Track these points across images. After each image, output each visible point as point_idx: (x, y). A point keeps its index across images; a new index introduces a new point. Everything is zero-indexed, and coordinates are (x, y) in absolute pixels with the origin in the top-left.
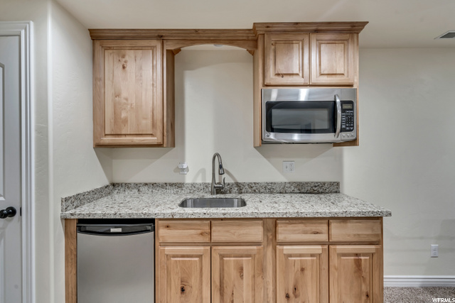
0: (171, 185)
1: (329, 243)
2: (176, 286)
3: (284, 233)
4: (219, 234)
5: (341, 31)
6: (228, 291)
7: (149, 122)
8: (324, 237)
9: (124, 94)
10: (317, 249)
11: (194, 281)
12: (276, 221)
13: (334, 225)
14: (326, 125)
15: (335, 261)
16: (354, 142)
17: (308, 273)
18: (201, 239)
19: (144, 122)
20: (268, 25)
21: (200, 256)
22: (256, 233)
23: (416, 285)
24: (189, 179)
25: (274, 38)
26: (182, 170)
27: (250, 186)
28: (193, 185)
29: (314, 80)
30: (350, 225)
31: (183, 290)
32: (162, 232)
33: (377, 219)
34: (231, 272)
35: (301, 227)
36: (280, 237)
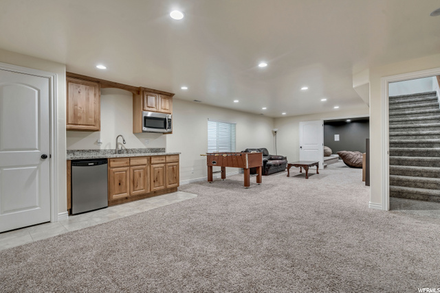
0: (93, 151)
1: (166, 163)
2: (117, 183)
3: (153, 161)
4: (133, 162)
5: (168, 95)
6: (136, 182)
7: (93, 119)
8: (164, 161)
9: (79, 105)
10: (163, 165)
11: (124, 180)
12: (151, 157)
13: (167, 157)
14: (163, 126)
15: (167, 169)
16: (170, 133)
17: (160, 173)
18: (126, 165)
19: (90, 119)
20: (145, 88)
21: (126, 171)
22: (145, 161)
23: (188, 183)
24: (102, 147)
25: (147, 93)
26: (98, 143)
27: (132, 150)
28: (105, 150)
29: (160, 110)
30: (172, 157)
31: (120, 184)
32: (112, 164)
33: (178, 155)
34: (137, 175)
35: (158, 158)
36: (152, 162)
